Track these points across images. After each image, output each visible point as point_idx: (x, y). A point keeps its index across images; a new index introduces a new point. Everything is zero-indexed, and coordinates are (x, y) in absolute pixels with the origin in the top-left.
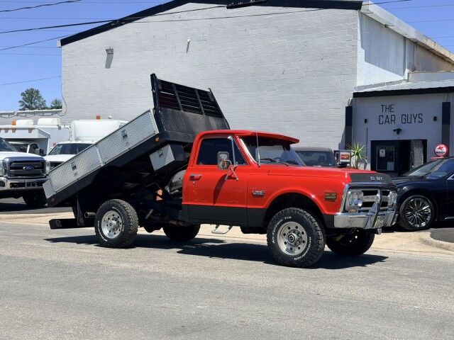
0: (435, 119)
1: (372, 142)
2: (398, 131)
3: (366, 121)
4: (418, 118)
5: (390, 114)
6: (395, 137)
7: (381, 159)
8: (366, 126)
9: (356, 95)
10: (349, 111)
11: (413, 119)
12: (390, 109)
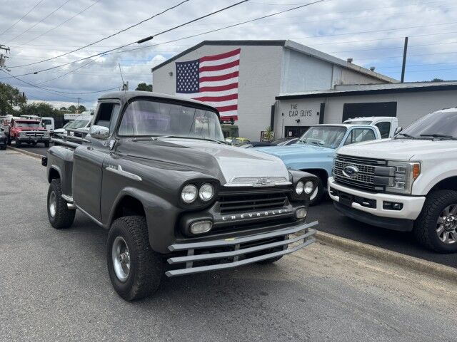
0: (318, 114)
1: (286, 127)
2: (298, 121)
3: (283, 114)
4: (309, 113)
5: (295, 111)
8: (283, 117)
9: (277, 98)
10: (273, 107)
11: (306, 114)
12: (295, 107)
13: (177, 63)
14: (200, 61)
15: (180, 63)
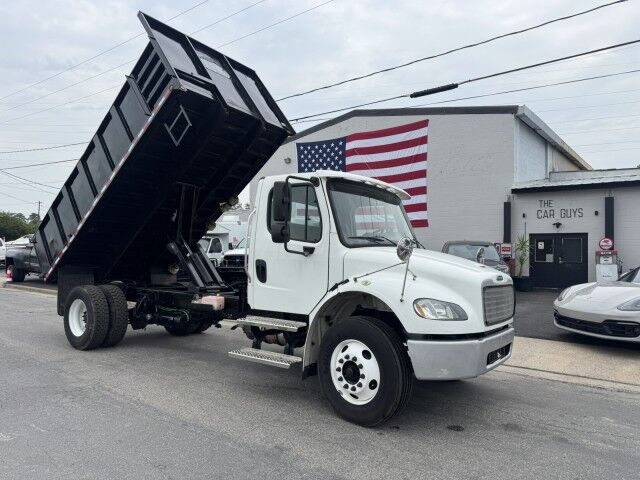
0: (597, 213)
1: (531, 235)
2: (558, 225)
3: (524, 216)
4: (579, 212)
5: (548, 209)
6: (554, 231)
7: (539, 251)
8: (524, 220)
9: (515, 191)
10: (507, 207)
11: (573, 214)
12: (549, 204)
13: (298, 145)
14: (346, 140)
15: (305, 145)
